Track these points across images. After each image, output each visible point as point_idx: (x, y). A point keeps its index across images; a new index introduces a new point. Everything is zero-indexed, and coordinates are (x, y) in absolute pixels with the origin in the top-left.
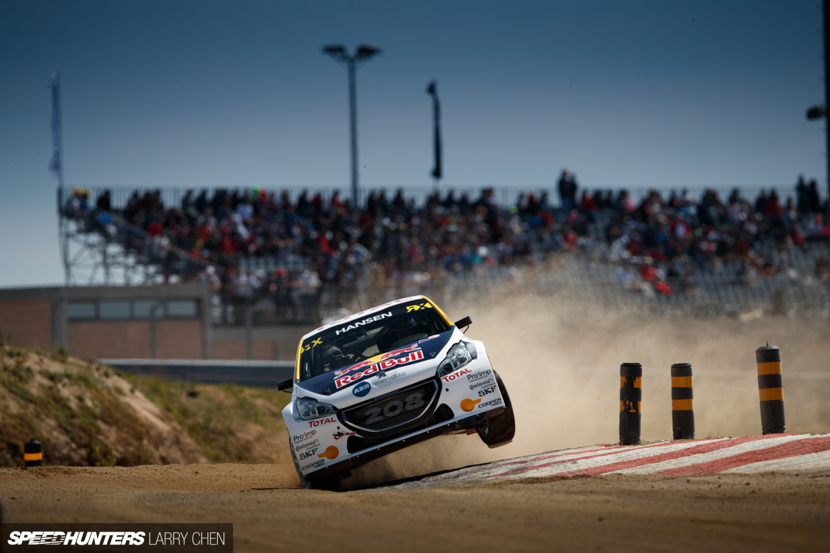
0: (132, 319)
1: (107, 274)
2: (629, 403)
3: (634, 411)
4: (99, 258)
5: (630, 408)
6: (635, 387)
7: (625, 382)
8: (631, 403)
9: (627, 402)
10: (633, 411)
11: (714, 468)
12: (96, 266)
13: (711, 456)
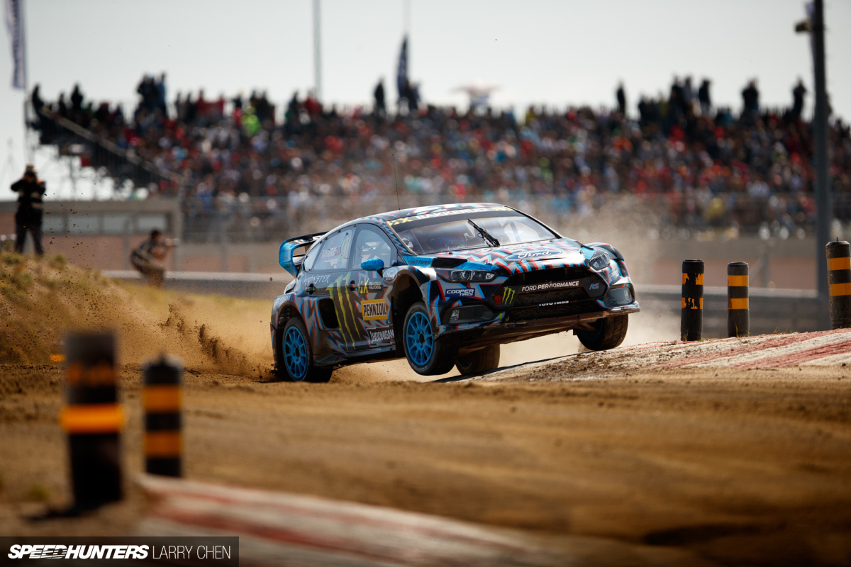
0: (101, 233)
1: (74, 188)
2: (691, 300)
3: (696, 308)
4: (66, 171)
5: (691, 305)
6: (697, 283)
7: (687, 279)
8: (693, 300)
9: (689, 299)
10: (694, 308)
11: (791, 361)
12: (63, 180)
13: (785, 349)
